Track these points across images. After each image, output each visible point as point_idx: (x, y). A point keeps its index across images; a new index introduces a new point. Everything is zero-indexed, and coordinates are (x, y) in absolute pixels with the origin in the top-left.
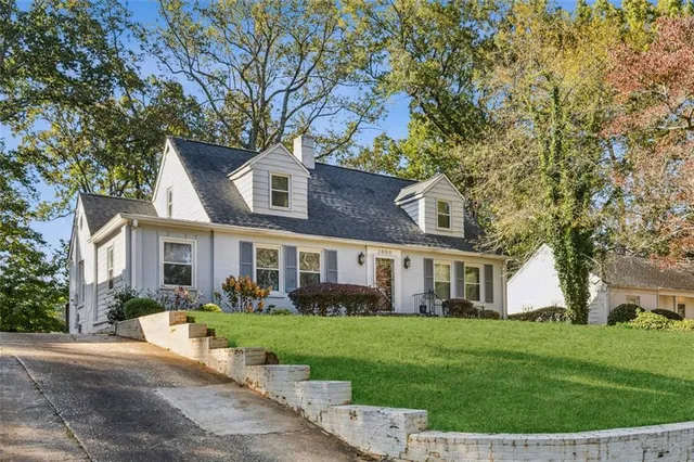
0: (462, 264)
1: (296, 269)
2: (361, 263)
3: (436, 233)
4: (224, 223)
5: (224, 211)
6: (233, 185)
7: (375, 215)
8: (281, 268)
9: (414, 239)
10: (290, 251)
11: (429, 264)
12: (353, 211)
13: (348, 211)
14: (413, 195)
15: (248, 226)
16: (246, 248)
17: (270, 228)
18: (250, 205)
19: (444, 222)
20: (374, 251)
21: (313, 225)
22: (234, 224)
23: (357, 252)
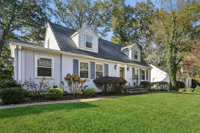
0: (141, 69)
1: (95, 70)
2: (115, 68)
3: (134, 60)
4: (66, 51)
5: (67, 47)
6: (71, 39)
7: (117, 54)
8: (89, 70)
9: (129, 61)
10: (93, 64)
11: (133, 69)
12: (111, 52)
13: (110, 52)
14: (127, 49)
15: (77, 53)
16: (76, 62)
17: (85, 55)
18: (78, 46)
19: (136, 57)
20: (119, 65)
21: (100, 55)
22: (71, 52)
23: (114, 65)
